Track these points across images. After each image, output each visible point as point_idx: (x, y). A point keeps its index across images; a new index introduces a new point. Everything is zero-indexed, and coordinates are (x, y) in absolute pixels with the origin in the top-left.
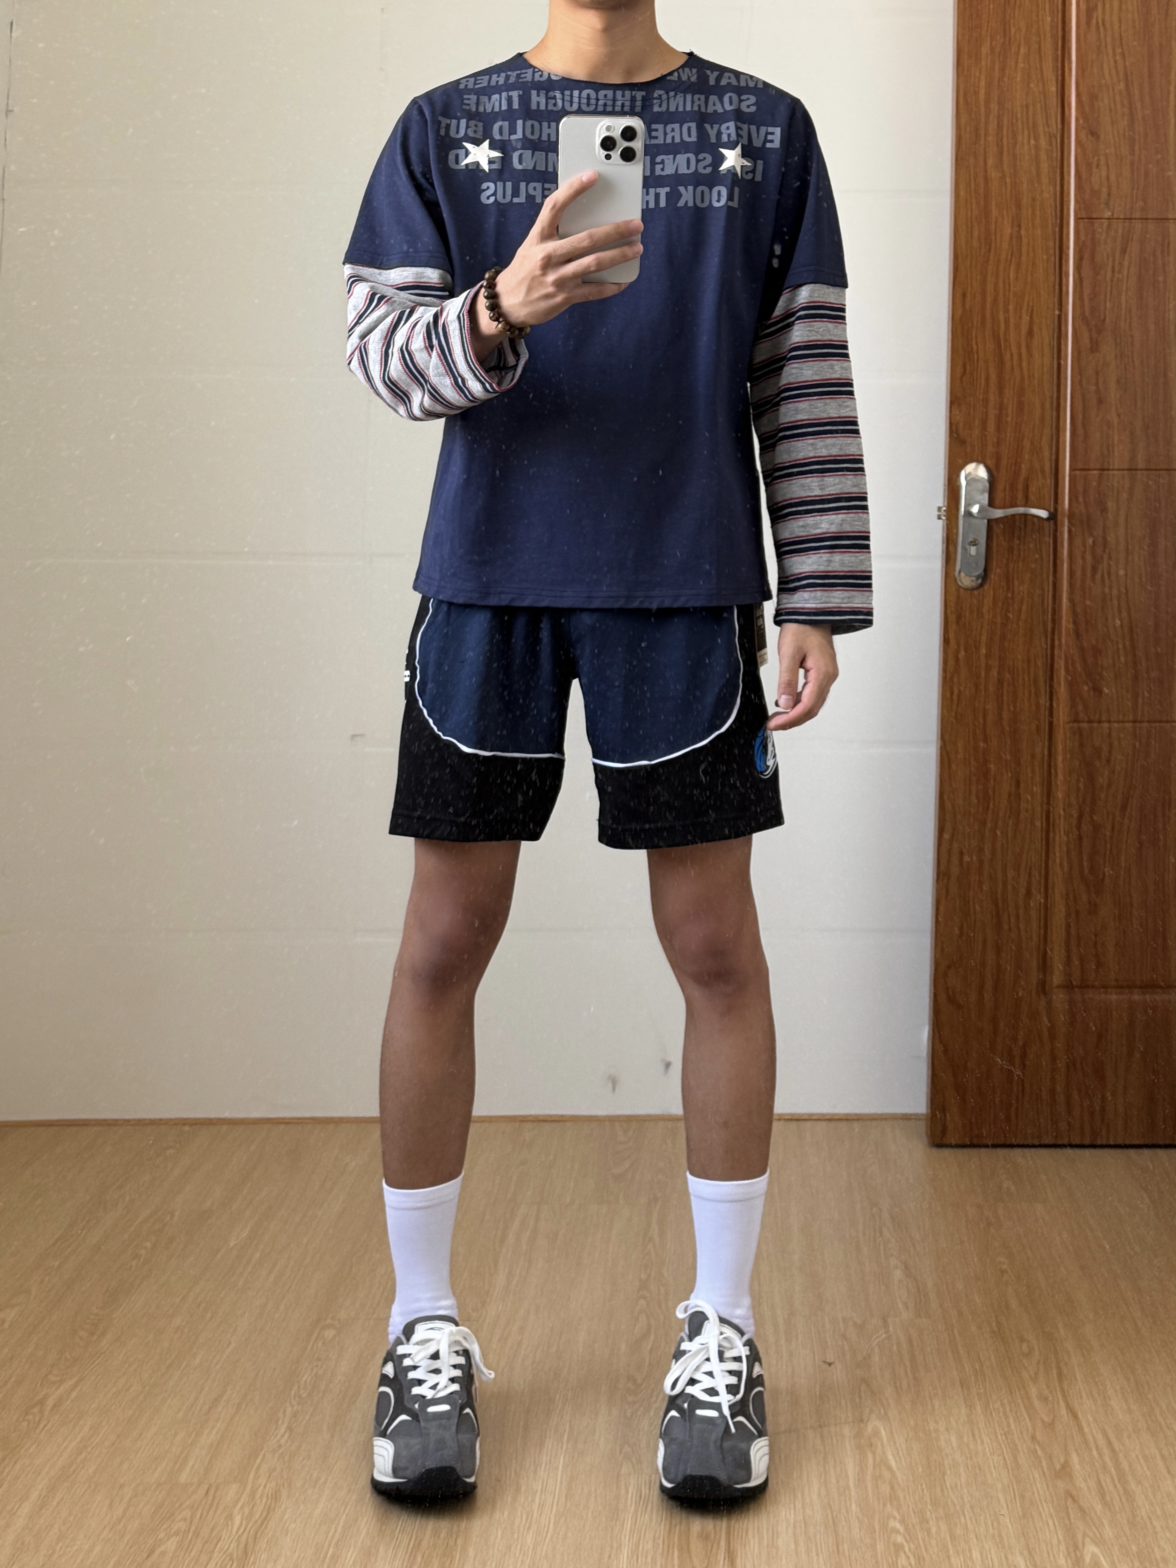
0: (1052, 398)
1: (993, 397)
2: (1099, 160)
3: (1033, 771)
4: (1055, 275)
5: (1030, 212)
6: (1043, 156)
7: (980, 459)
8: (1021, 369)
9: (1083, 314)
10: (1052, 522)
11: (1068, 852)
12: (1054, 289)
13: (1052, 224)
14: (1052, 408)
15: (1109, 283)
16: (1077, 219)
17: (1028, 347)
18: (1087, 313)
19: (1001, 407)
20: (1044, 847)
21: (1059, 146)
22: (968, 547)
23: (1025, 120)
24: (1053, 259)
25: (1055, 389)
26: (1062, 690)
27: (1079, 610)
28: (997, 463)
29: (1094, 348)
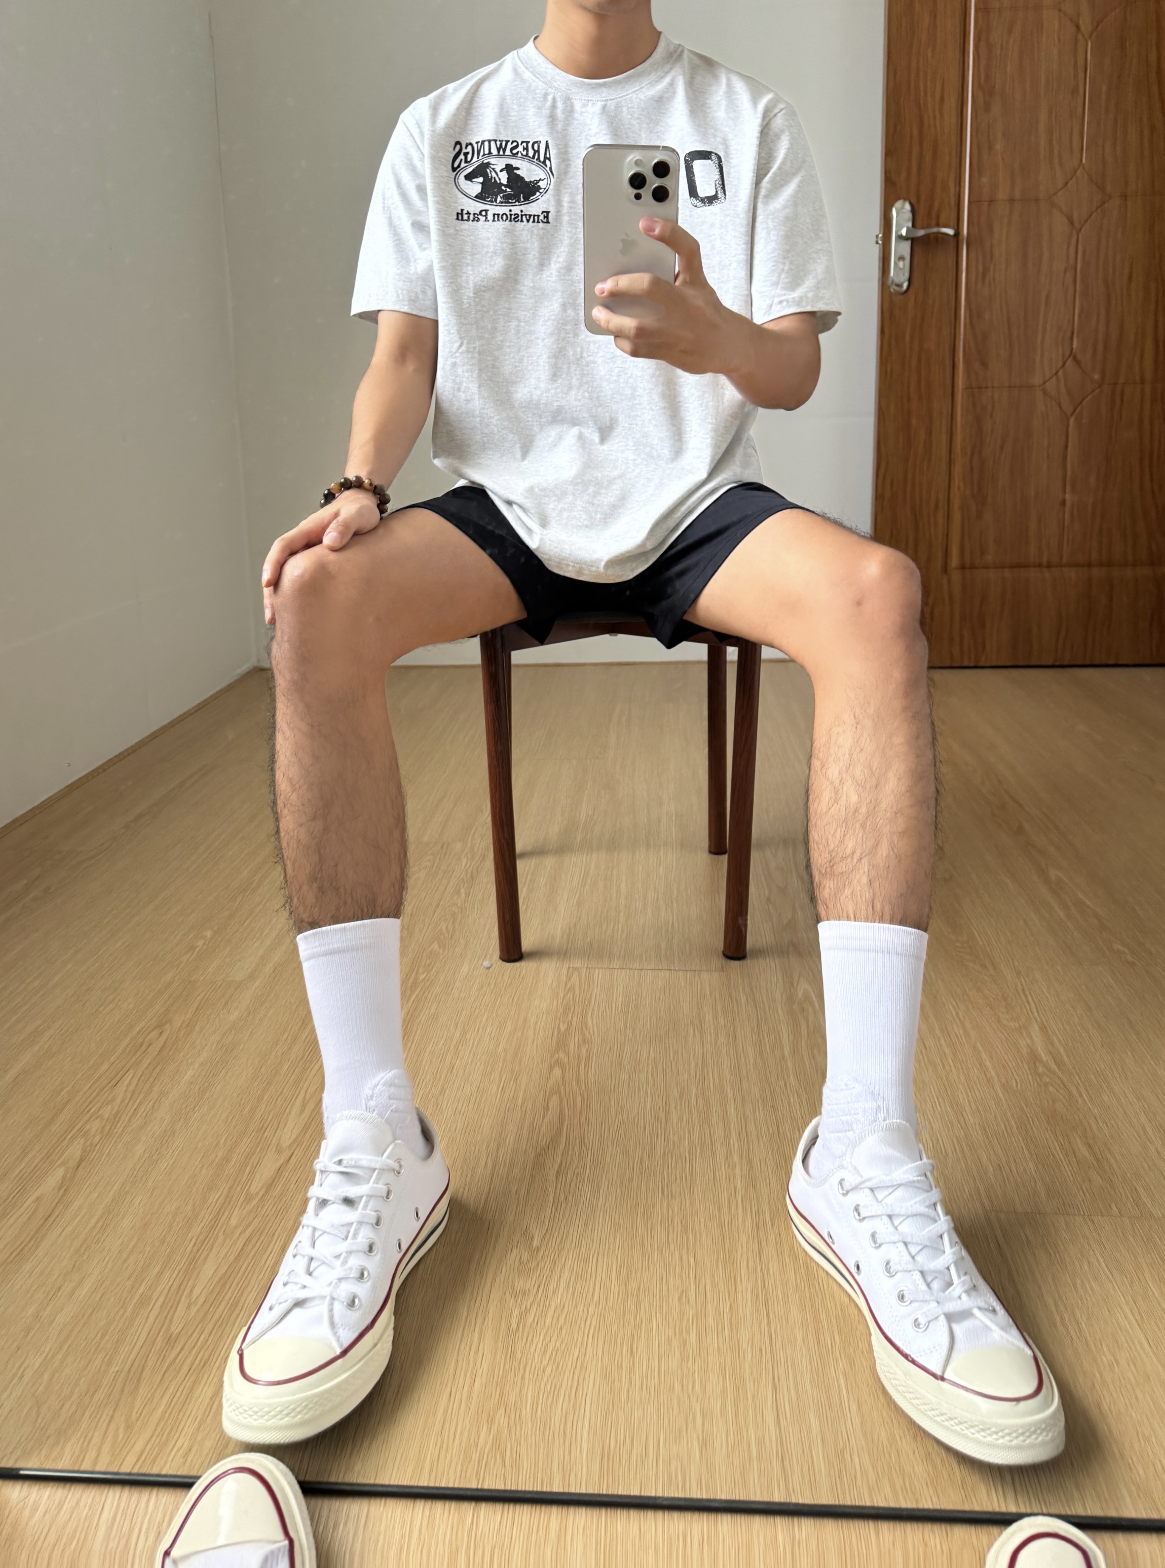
0: (957, 147)
1: (916, 149)
3: (941, 424)
4: (960, 53)
5: (943, 6)
7: (905, 198)
8: (935, 127)
9: (979, 82)
10: (956, 238)
12: (960, 64)
13: (959, 14)
14: (956, 156)
15: (998, 58)
16: (977, 10)
17: (941, 110)
18: (982, 81)
19: (921, 156)
20: (947, 475)
22: (898, 261)
24: (959, 40)
26: (961, 365)
27: (973, 306)
28: (918, 200)
29: (987, 108)
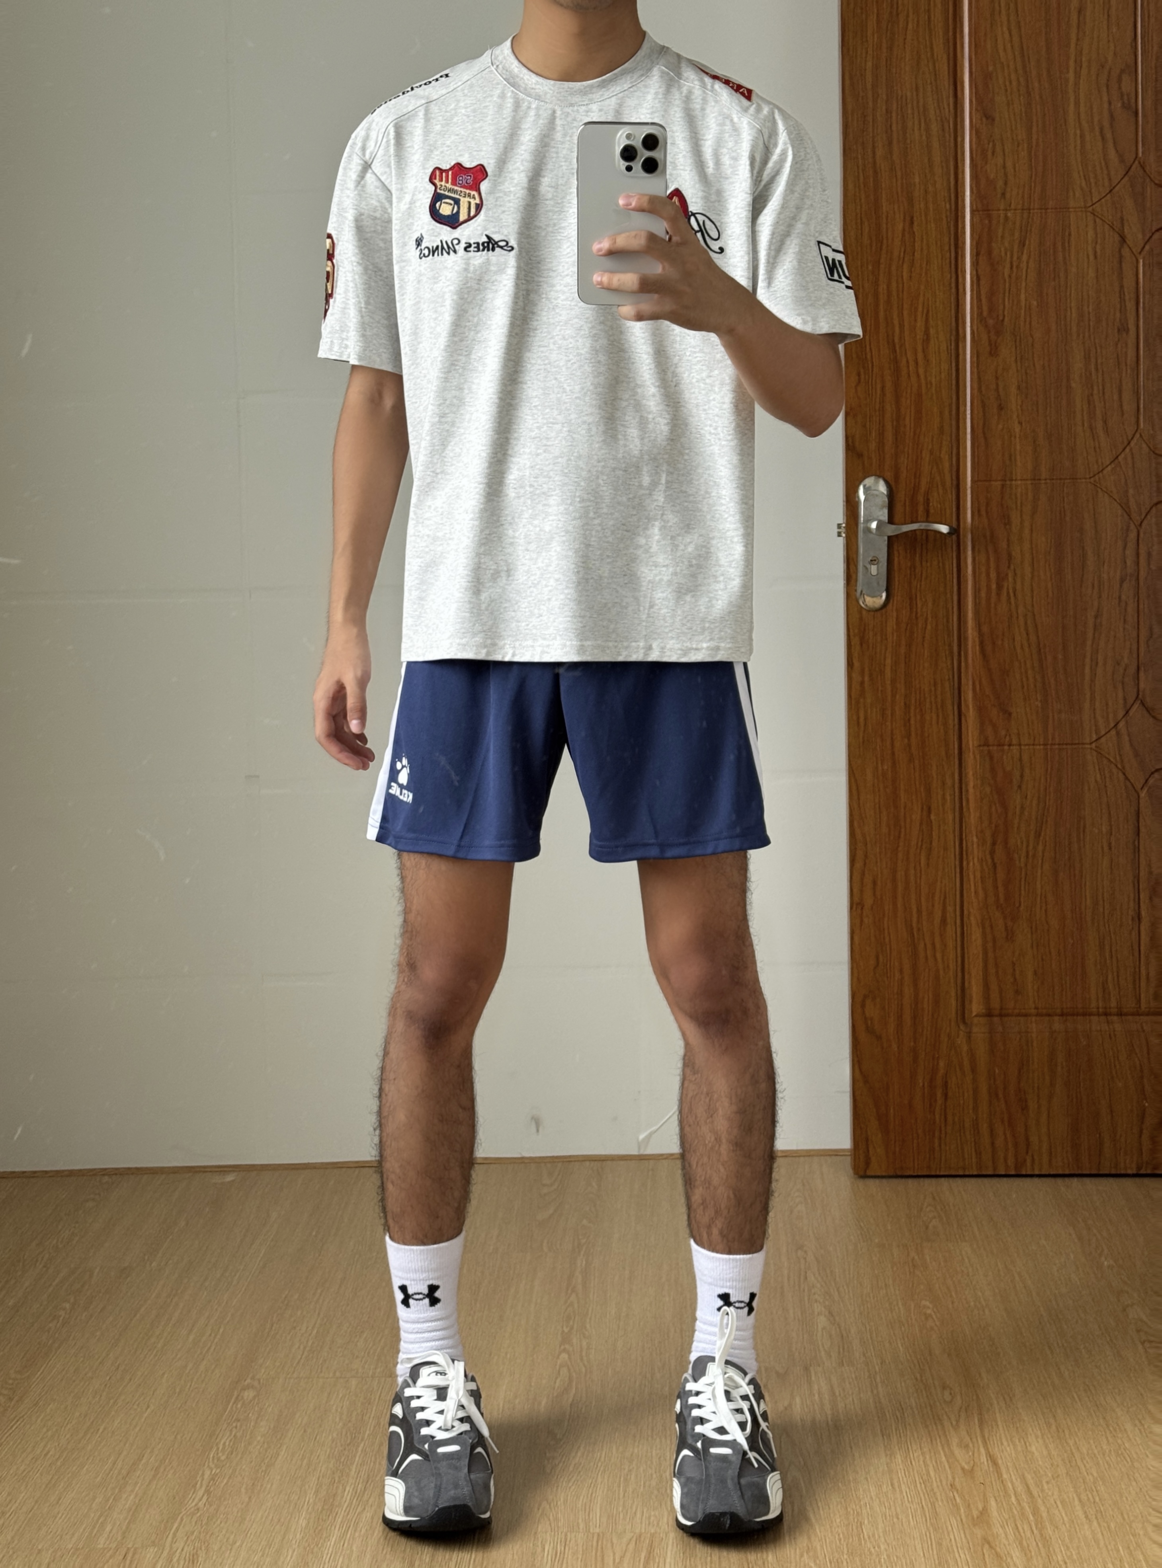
0: (950, 405)
1: (889, 407)
2: (994, 146)
3: (944, 798)
4: (951, 272)
5: (922, 205)
6: (936, 144)
7: (878, 473)
8: (918, 376)
9: (980, 314)
10: (954, 537)
11: (982, 879)
12: (951, 288)
13: (947, 217)
14: (950, 415)
15: (1007, 280)
16: (972, 212)
17: (925, 352)
18: (985, 314)
19: (899, 418)
20: (958, 875)
21: (952, 130)
22: (868, 566)
23: (915, 102)
24: (948, 254)
25: (954, 397)
26: (971, 714)
27: (985, 629)
28: (897, 477)
29: (994, 351)
